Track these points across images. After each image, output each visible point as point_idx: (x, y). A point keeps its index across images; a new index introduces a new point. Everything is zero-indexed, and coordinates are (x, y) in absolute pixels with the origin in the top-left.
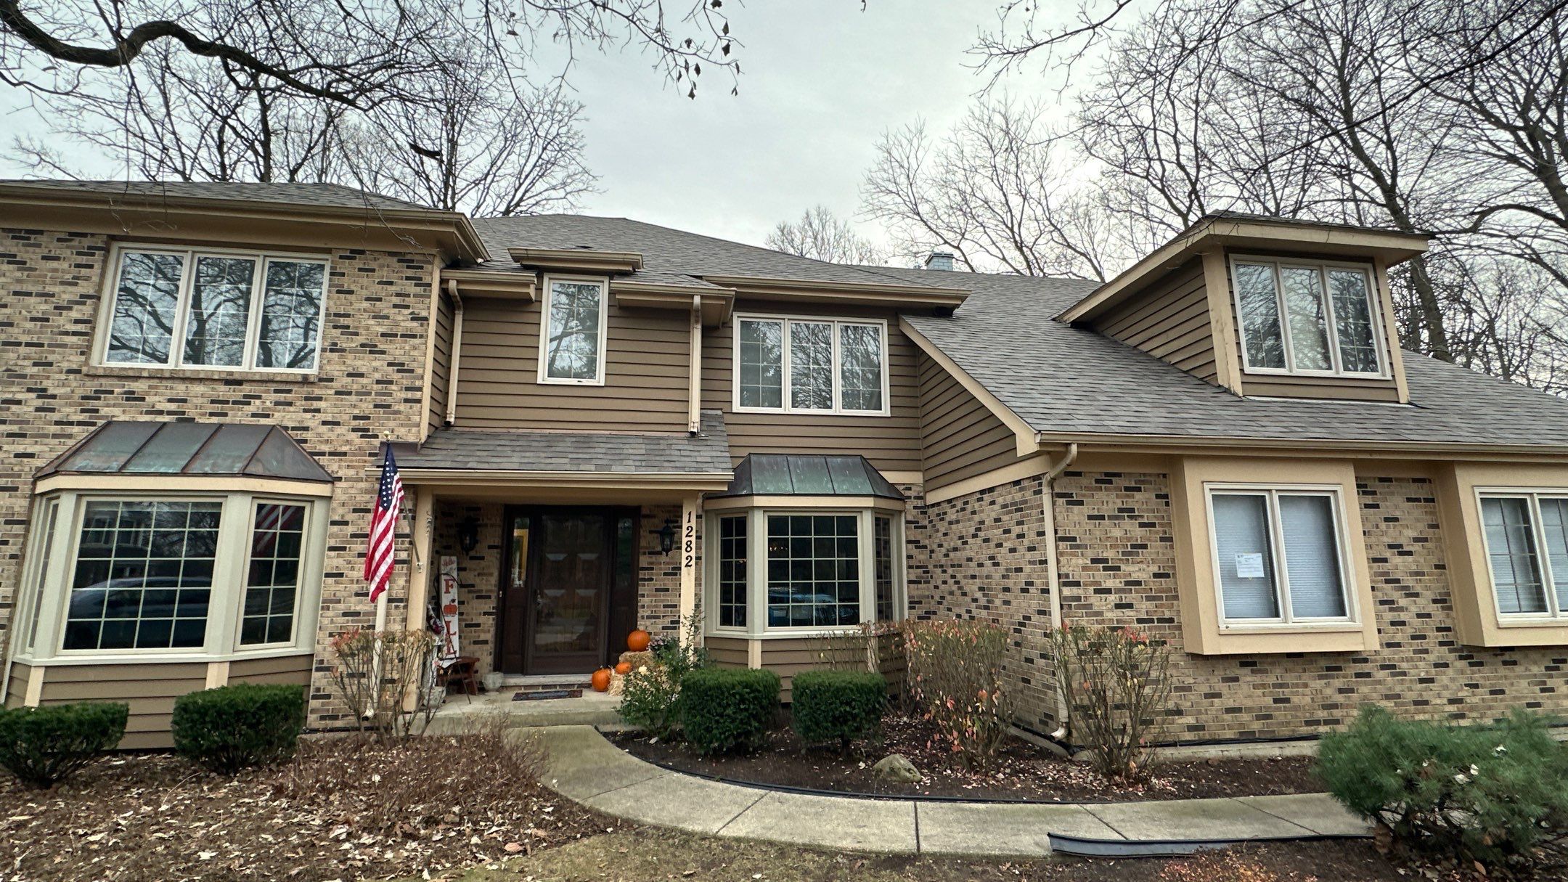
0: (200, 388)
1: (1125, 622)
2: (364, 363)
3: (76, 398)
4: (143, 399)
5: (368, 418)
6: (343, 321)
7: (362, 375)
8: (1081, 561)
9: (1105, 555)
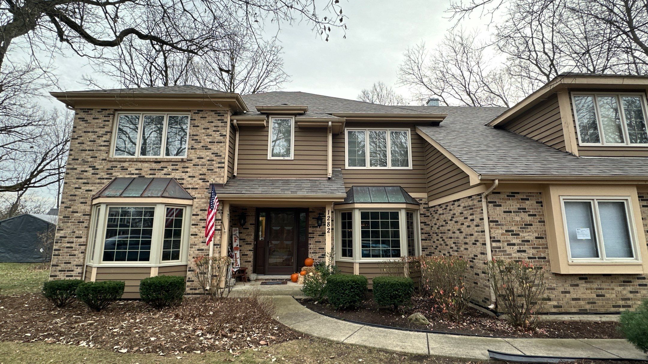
0: (146, 165)
1: (522, 258)
2: (203, 153)
3: (105, 170)
4: (127, 169)
5: (205, 174)
6: (195, 138)
7: (202, 158)
8: (500, 231)
9: (512, 229)
